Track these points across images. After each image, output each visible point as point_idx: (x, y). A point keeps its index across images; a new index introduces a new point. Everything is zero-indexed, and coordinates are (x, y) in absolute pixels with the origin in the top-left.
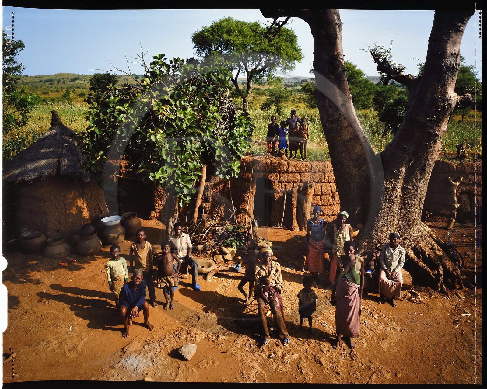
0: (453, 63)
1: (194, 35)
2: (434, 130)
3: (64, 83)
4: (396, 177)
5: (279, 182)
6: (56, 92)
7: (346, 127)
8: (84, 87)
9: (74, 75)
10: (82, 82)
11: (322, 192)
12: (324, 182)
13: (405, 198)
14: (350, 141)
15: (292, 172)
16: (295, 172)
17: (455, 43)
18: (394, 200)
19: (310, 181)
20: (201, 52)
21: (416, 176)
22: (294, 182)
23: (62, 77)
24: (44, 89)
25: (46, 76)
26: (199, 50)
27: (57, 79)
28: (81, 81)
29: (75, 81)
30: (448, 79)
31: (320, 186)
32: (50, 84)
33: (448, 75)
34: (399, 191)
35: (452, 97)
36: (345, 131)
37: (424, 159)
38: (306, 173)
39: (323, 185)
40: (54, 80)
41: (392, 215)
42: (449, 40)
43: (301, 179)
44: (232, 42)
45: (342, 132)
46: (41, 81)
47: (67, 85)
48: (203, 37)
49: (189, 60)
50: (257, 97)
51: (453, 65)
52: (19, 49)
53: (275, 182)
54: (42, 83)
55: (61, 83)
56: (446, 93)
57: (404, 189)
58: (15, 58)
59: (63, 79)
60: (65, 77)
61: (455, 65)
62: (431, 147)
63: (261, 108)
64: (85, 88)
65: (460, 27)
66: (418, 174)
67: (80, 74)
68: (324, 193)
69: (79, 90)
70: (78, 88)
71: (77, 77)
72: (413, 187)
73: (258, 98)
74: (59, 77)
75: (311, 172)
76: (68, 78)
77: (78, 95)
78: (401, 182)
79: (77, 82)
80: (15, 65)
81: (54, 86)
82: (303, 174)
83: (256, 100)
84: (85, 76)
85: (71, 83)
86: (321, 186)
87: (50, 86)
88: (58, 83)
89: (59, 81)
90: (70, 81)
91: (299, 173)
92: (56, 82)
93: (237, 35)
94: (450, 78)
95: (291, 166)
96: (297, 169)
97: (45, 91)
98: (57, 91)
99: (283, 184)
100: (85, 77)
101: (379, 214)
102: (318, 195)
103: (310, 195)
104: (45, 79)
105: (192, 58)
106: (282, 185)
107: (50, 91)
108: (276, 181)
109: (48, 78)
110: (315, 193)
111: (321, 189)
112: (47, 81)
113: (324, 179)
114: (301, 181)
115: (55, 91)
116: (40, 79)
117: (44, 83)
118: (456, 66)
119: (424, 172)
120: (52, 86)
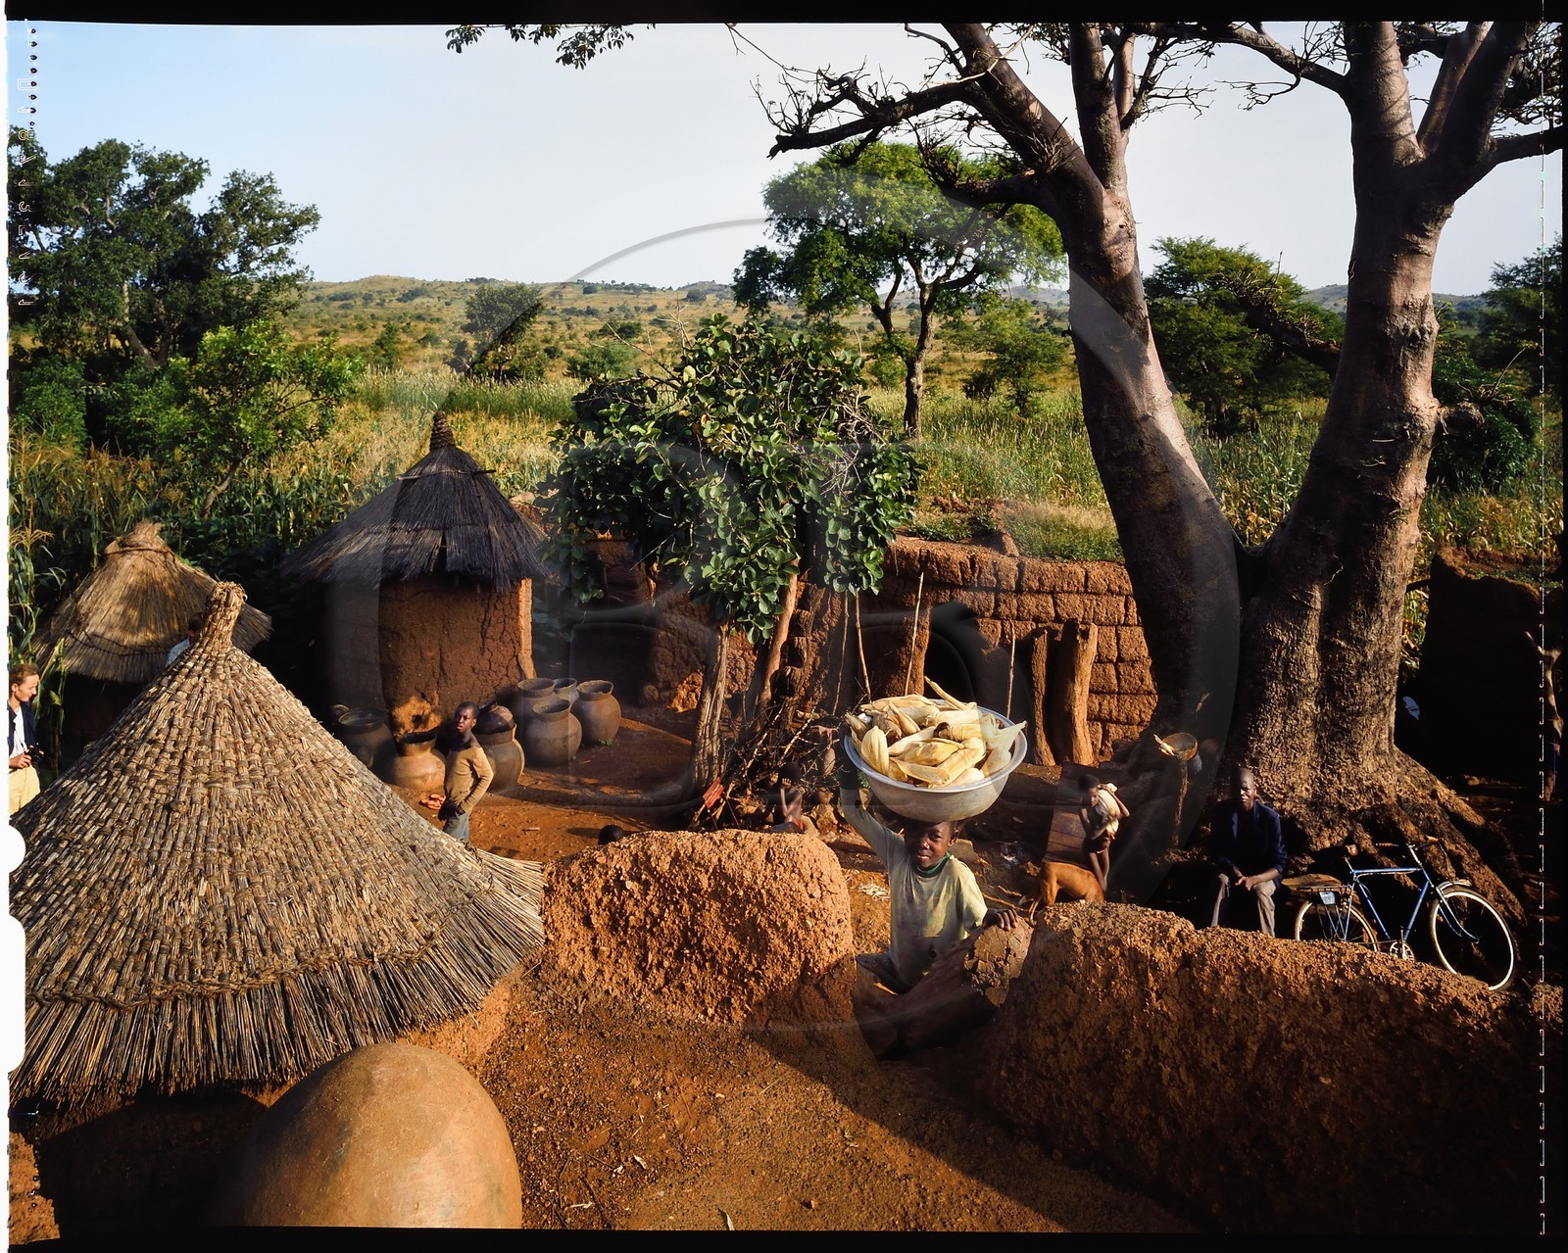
0: (1412, 327)
1: (770, 185)
2: (1386, 491)
3: (381, 304)
4: (1300, 612)
5: (996, 616)
6: (356, 331)
7: (1159, 474)
8: (436, 315)
9: (413, 281)
10: (432, 302)
11: (1119, 654)
12: (1126, 624)
13: (1330, 672)
14: (1171, 511)
15: (1032, 592)
16: (1039, 592)
17: (1410, 281)
18: (1299, 676)
19: (1084, 618)
20: (786, 232)
21: (1356, 612)
22: (1037, 619)
23: (378, 288)
24: (324, 321)
25: (335, 285)
26: (783, 227)
27: (364, 292)
28: (428, 299)
29: (411, 299)
30: (1405, 365)
31: (1113, 635)
32: (343, 307)
33: (1404, 355)
34: (1311, 650)
35: (1423, 409)
36: (1156, 485)
37: (1370, 566)
38: (1072, 596)
39: (1125, 632)
40: (355, 295)
41: (1298, 720)
42: (1395, 274)
43: (1056, 611)
44: (879, 204)
45: (1148, 487)
46: (318, 298)
47: (388, 309)
48: (796, 192)
49: (753, 253)
50: (956, 349)
51: (1414, 334)
52: (306, 227)
53: (983, 617)
54: (320, 304)
55: (372, 304)
56: (1404, 399)
57: (1325, 647)
58: (292, 250)
59: (380, 292)
60: (388, 286)
61: (1418, 333)
62: (1386, 535)
63: (965, 389)
64: (438, 320)
65: (1417, 244)
66: (1360, 606)
67: (430, 279)
68: (1127, 657)
69: (422, 325)
70: (419, 318)
71: (419, 286)
72: (1349, 642)
73: (958, 354)
74: (370, 288)
75: (1086, 592)
76: (393, 291)
77: (419, 341)
78: (1313, 625)
79: (418, 301)
80: (290, 271)
81: (352, 313)
82: (1062, 596)
83: (950, 360)
84: (442, 285)
85: (401, 304)
86: (1118, 636)
87: (342, 312)
88: (365, 305)
89: (367, 298)
90: (399, 300)
91: (1053, 593)
92: (359, 301)
93: (893, 186)
94: (1410, 362)
95: (1027, 574)
96: (1046, 583)
97: (325, 327)
98: (361, 328)
99: (1007, 625)
100: (443, 289)
101: (1260, 713)
102: (1111, 661)
103: (1085, 660)
104: (331, 292)
105: (761, 249)
106: (1003, 626)
107: (342, 327)
108: (987, 614)
109: (340, 290)
110: (1099, 655)
111: (1118, 644)
112: (333, 299)
113: (1126, 616)
114: (1058, 619)
115: (353, 328)
116: (318, 293)
117: (326, 305)
118: (1423, 334)
119: (1377, 601)
120: (349, 312)
